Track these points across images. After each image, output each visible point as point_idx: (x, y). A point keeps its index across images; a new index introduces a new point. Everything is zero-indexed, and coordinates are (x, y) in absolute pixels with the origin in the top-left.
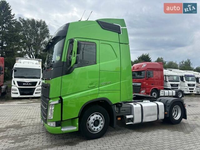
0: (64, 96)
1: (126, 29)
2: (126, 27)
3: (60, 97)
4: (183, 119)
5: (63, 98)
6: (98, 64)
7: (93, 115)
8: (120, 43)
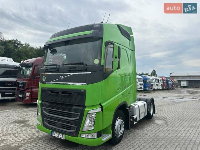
0: (103, 102)
1: (133, 37)
2: (133, 35)
3: (100, 104)
4: (154, 114)
5: (103, 105)
6: (121, 69)
7: (117, 120)
8: (130, 50)
